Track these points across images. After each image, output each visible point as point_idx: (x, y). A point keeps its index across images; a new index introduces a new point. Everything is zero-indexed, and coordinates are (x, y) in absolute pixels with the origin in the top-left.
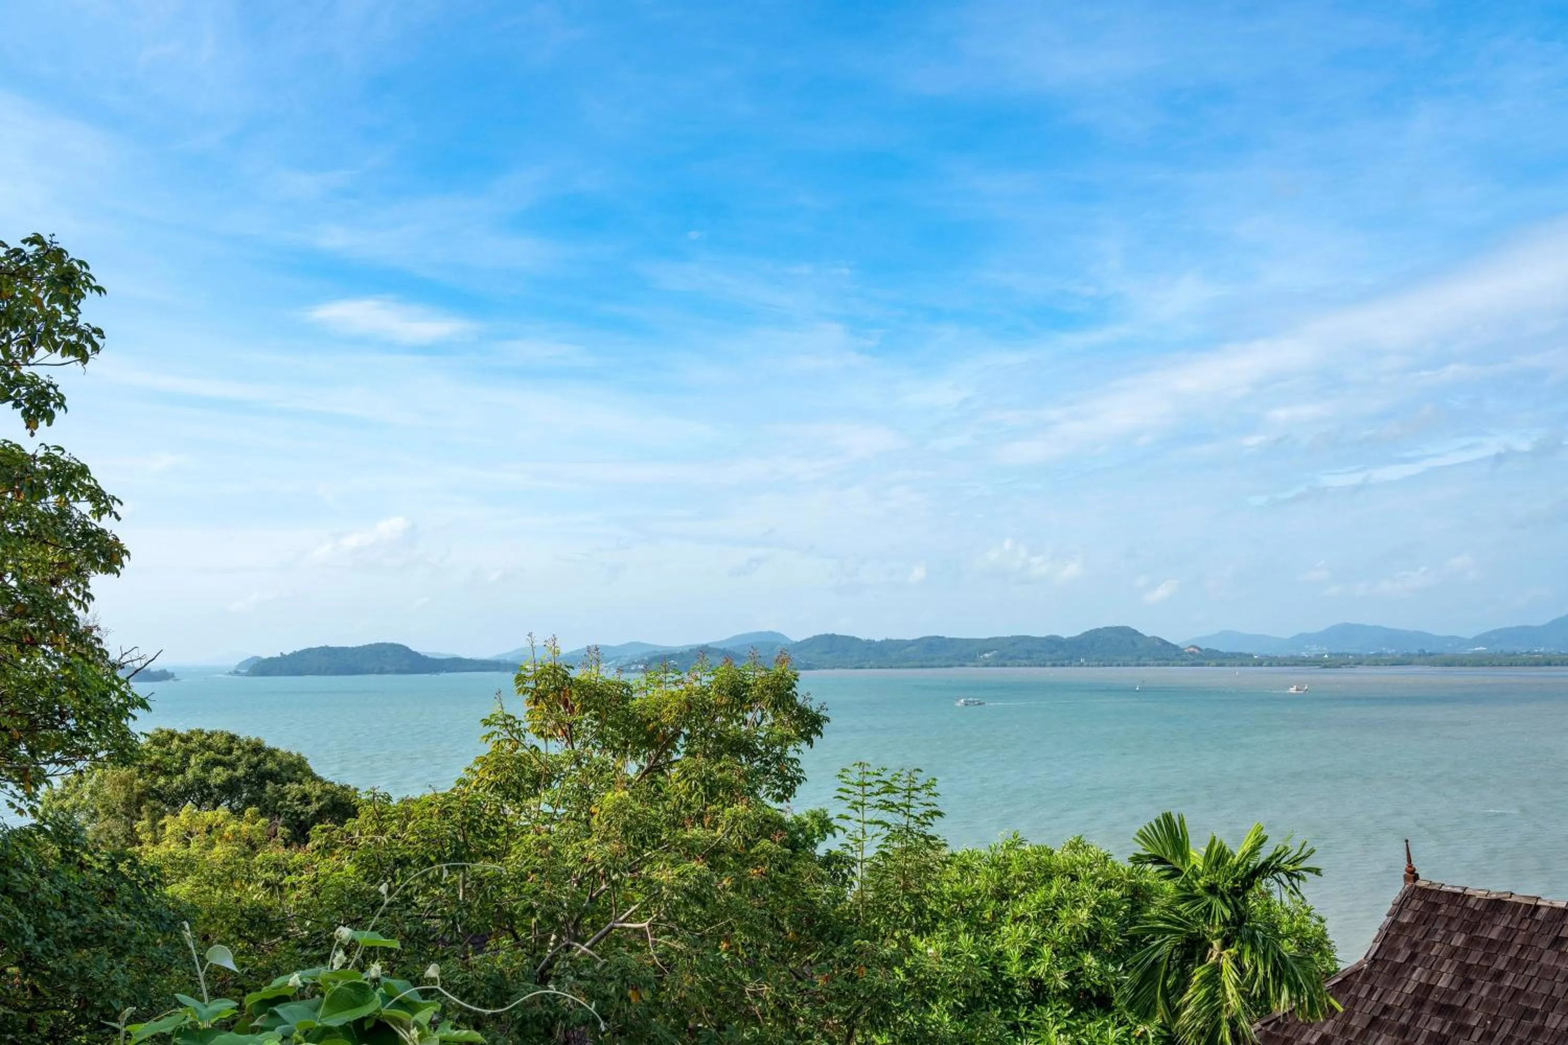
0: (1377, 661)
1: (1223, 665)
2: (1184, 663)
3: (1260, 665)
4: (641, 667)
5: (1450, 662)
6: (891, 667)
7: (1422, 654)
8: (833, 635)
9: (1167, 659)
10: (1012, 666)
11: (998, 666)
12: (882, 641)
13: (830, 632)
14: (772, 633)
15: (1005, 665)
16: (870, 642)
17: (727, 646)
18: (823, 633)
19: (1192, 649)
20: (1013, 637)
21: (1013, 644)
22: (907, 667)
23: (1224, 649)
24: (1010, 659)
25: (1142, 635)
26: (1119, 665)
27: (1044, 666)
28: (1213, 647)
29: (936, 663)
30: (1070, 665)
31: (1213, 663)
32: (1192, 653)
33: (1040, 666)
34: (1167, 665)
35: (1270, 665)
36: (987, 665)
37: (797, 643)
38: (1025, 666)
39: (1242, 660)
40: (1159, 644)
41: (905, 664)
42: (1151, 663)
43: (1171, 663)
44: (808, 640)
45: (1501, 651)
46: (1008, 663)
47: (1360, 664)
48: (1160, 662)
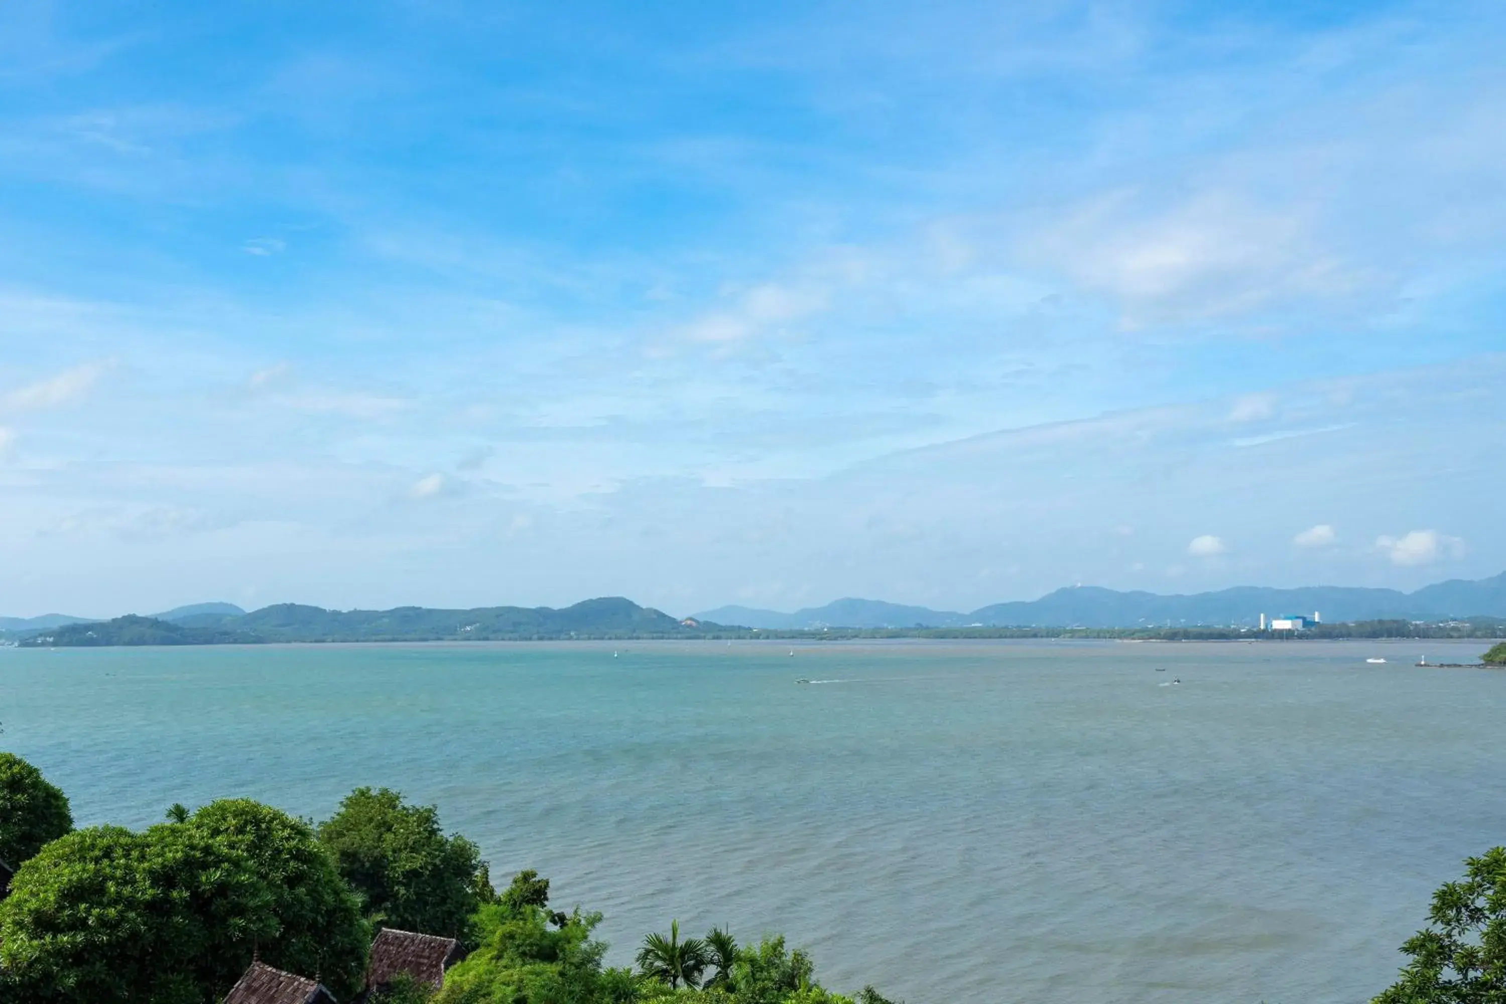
0: (875, 634)
1: (718, 638)
2: (679, 636)
3: (758, 638)
4: (51, 639)
5: (942, 635)
6: (357, 641)
7: (919, 627)
8: (293, 605)
9: (662, 632)
10: (496, 639)
11: (479, 640)
12: (350, 613)
13: (288, 602)
14: (221, 604)
15: (487, 639)
16: (336, 614)
17: (169, 619)
18: (280, 603)
19: (689, 622)
20: (497, 608)
21: (498, 616)
22: (376, 641)
23: (722, 622)
24: (494, 632)
25: (638, 607)
26: (610, 639)
27: (530, 639)
28: (714, 621)
29: (408, 637)
30: (558, 638)
31: (710, 635)
32: (690, 626)
33: (526, 639)
34: (662, 638)
35: (768, 638)
36: (468, 639)
37: (249, 614)
38: (510, 639)
39: (739, 633)
40: (655, 616)
41: (374, 638)
42: (645, 635)
43: (666, 636)
44: (264, 609)
45: (994, 626)
46: (491, 636)
47: (856, 636)
48: (655, 635)
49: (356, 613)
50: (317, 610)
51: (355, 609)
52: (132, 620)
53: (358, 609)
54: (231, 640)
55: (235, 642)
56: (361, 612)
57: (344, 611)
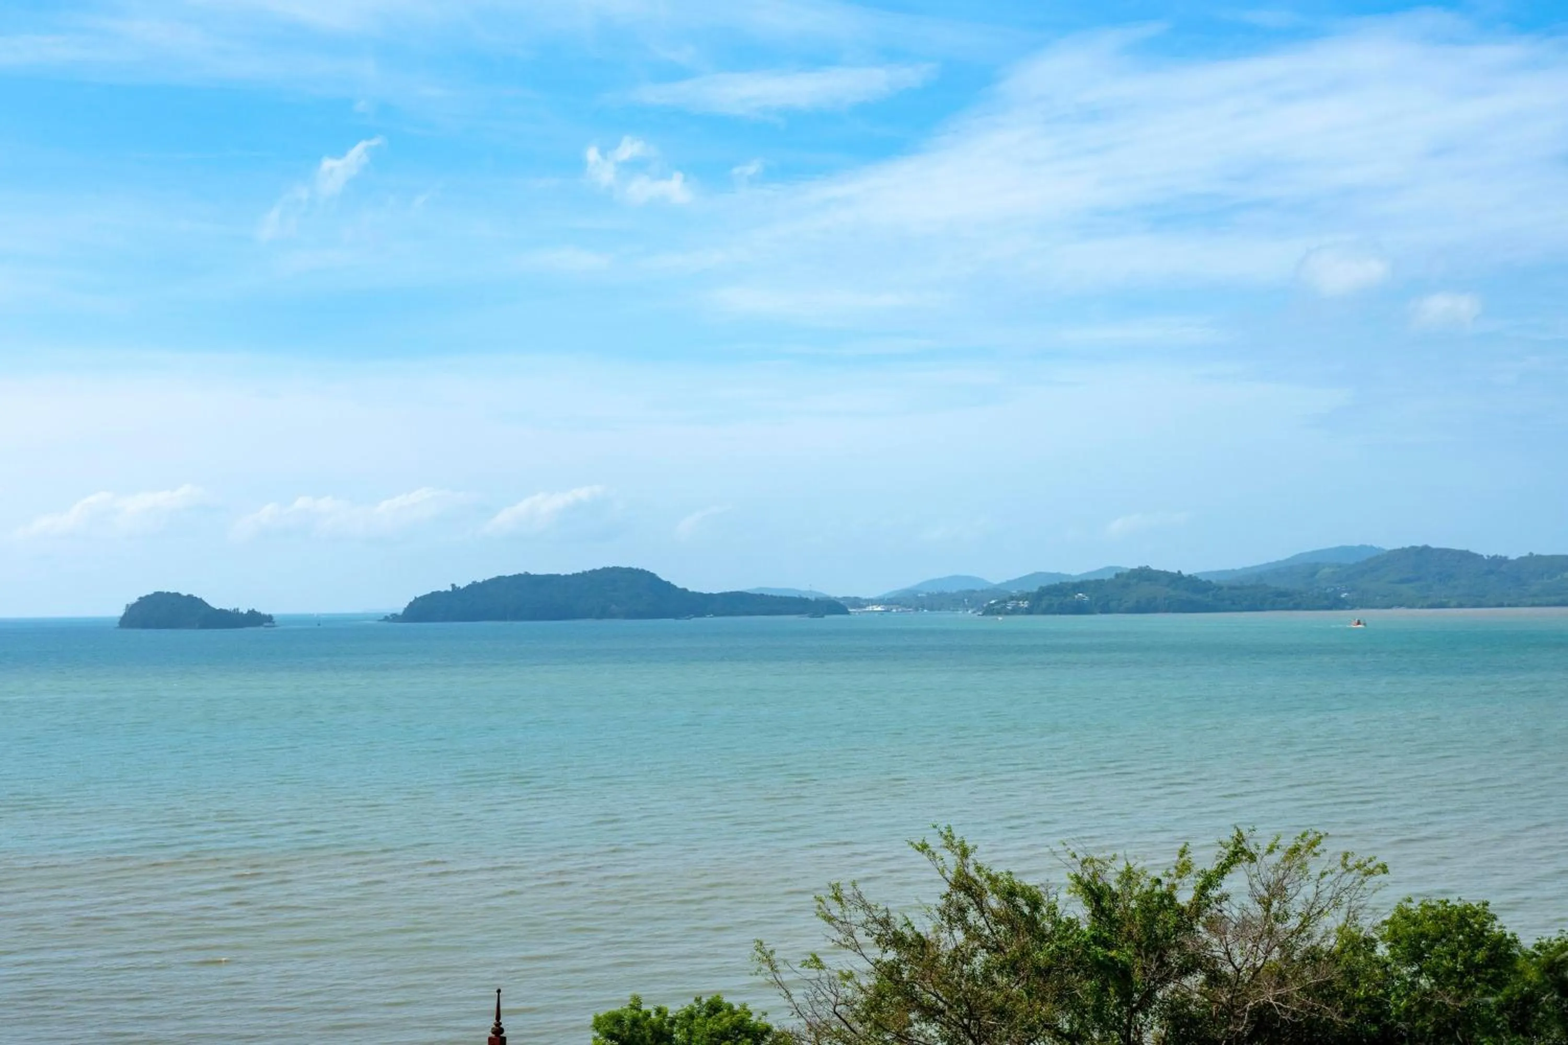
49: (1532, 559)
50: (1466, 556)
51: (1531, 554)
52: (1144, 575)
53: (1535, 553)
54: (1291, 604)
55: (1297, 607)
56: (1540, 557)
57: (1513, 556)
